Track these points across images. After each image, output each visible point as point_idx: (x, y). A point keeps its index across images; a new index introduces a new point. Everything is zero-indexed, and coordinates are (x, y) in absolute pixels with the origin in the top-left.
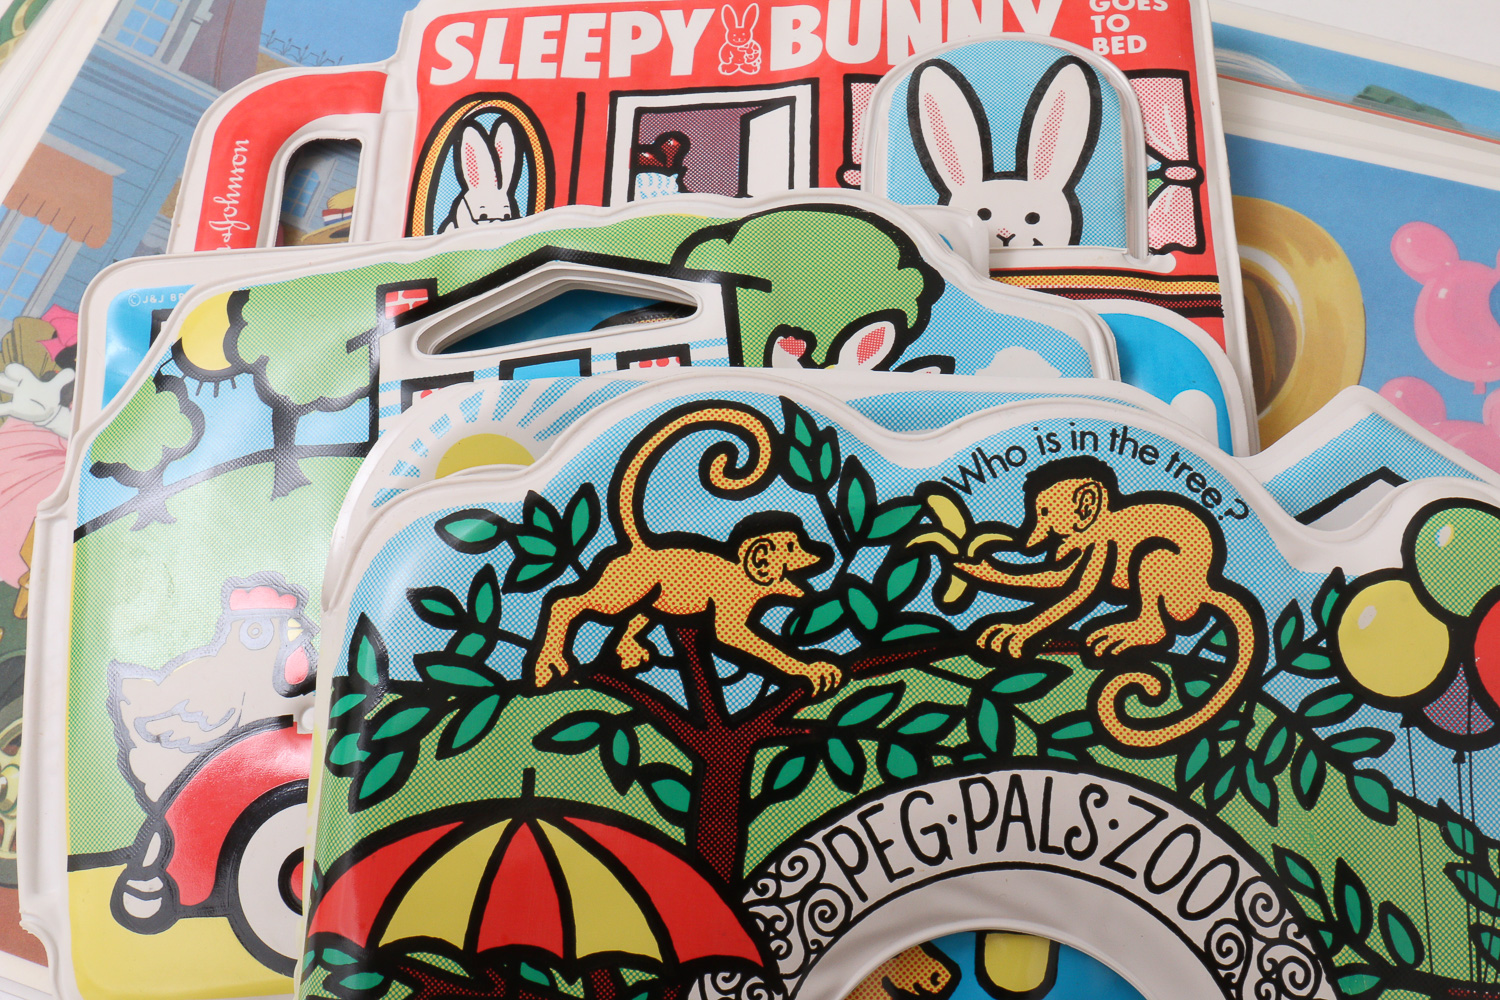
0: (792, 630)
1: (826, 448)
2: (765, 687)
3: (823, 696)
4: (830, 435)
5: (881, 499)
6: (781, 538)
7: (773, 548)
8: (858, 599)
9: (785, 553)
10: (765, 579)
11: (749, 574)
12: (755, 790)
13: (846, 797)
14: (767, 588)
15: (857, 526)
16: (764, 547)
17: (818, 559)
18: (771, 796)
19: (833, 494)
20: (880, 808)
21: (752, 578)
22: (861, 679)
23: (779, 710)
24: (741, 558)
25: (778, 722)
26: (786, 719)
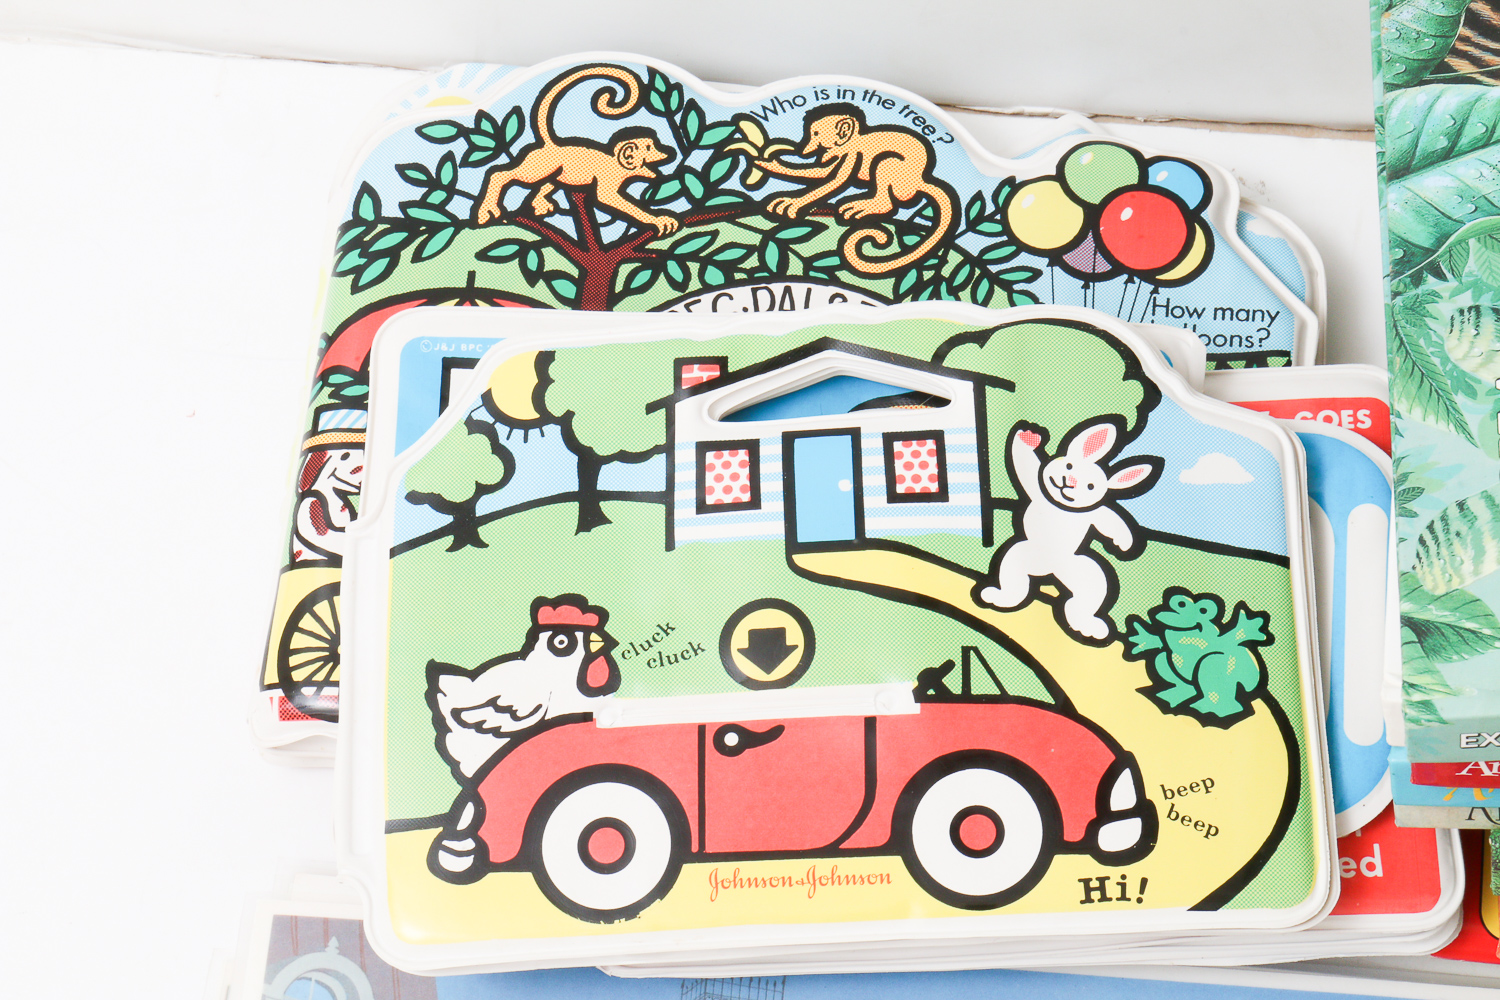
0: (647, 197)
1: (675, 94)
2: (628, 229)
3: (665, 236)
4: (678, 87)
5: (709, 121)
6: (642, 142)
7: (637, 148)
8: (690, 180)
9: (644, 151)
10: (631, 166)
11: (620, 163)
12: (619, 287)
13: (679, 294)
14: (632, 172)
15: (692, 138)
16: (631, 148)
17: (666, 156)
18: (628, 291)
19: (678, 118)
20: (699, 301)
21: (622, 165)
22: (690, 227)
23: (637, 242)
24: (616, 154)
25: (635, 249)
26: (641, 248)
